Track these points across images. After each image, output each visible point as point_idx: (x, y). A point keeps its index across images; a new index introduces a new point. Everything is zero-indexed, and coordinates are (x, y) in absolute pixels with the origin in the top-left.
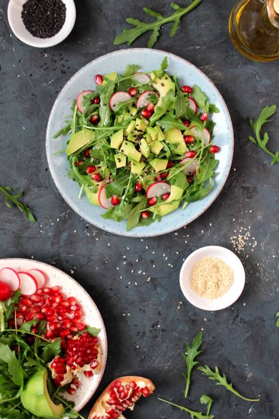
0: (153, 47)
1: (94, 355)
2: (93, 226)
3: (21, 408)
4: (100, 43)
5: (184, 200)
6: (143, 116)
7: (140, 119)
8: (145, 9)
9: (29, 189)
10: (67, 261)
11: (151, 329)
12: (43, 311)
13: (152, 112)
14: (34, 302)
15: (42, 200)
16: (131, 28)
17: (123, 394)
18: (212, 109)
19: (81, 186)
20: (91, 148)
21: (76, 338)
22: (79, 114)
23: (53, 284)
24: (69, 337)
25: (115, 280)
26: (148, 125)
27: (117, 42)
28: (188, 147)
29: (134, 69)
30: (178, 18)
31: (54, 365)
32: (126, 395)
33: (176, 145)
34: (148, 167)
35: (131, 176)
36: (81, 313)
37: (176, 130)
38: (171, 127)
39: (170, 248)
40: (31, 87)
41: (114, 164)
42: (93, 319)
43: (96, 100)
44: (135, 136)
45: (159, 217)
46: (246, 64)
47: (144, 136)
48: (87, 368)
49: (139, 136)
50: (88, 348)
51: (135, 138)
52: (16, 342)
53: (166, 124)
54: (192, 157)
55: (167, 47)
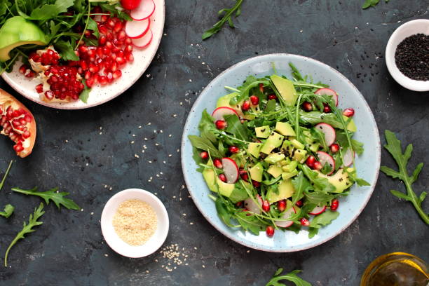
0: (381, 172)
1: (60, 96)
2: (195, 100)
3: (8, 16)
4: (387, 116)
5: (219, 197)
6: (309, 157)
7: (306, 155)
8: (421, 164)
9: (237, 34)
10: (159, 71)
11: (84, 157)
12: (109, 44)
13: (313, 168)
14: (118, 34)
15: (225, 48)
16: (402, 148)
17: (18, 123)
18: (312, 231)
19: (238, 88)
20: (278, 101)
21: (79, 77)
22: (314, 91)
23: (136, 55)
24: (80, 70)
25: (138, 121)
26: (299, 163)
27: (388, 133)
28: (274, 204)
29: (359, 150)
30: (410, 199)
31: (51, 53)
32: (16, 127)
33: (276, 191)
34: (255, 160)
35: (246, 142)
36: (105, 83)
37: (292, 192)
38: (296, 187)
39: (169, 180)
40: (344, 41)
41: (259, 124)
42: (98, 95)
43: (328, 108)
44: (288, 148)
45: (201, 170)
46: (359, 269)
47: (287, 158)
48: (46, 87)
49: (288, 152)
50: (67, 89)
51: (286, 148)
52: (77, 13)
53: (299, 182)
54: (264, 207)
55: (381, 185)
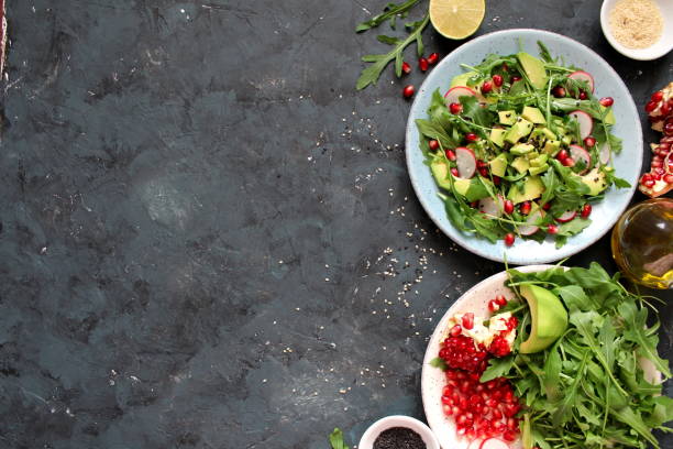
6: (561, 151)
7: (559, 147)
13: (564, 163)
18: (560, 239)
19: (476, 67)
22: (566, 74)
26: (550, 156)
28: (518, 205)
29: (617, 149)
33: (521, 190)
34: (497, 151)
35: (484, 129)
37: (539, 192)
38: (547, 185)
41: (501, 109)
43: (584, 95)
44: (538, 138)
45: (428, 162)
47: (536, 150)
49: (538, 142)
51: (535, 138)
53: (549, 179)
54: (506, 208)
